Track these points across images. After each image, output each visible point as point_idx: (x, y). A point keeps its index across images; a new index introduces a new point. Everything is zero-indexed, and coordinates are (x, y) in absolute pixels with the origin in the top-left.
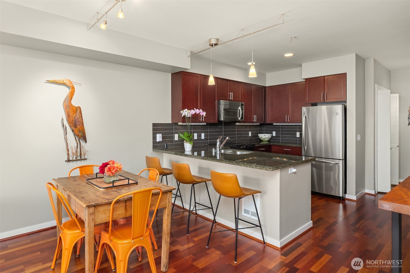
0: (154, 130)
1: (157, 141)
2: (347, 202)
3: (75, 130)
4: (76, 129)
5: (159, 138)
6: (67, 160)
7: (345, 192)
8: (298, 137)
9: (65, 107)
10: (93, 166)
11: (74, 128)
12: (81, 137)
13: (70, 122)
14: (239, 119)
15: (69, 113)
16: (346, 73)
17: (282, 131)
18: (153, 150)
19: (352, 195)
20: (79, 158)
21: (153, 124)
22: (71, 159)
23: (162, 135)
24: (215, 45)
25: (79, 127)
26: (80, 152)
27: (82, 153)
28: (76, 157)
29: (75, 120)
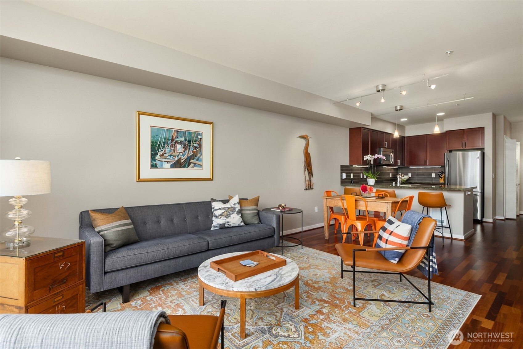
0: (341, 170)
1: (343, 178)
2: (484, 224)
3: (309, 169)
5: (344, 176)
6: (305, 188)
7: (483, 216)
8: (434, 178)
10: (331, 191)
12: (311, 174)
14: (391, 162)
16: (484, 127)
17: (417, 173)
18: (341, 185)
19: (489, 218)
20: (310, 188)
21: (341, 166)
22: (307, 188)
23: (346, 174)
24: (400, 110)
25: (310, 167)
26: (310, 184)
27: (311, 184)
28: (309, 187)
29: (309, 162)
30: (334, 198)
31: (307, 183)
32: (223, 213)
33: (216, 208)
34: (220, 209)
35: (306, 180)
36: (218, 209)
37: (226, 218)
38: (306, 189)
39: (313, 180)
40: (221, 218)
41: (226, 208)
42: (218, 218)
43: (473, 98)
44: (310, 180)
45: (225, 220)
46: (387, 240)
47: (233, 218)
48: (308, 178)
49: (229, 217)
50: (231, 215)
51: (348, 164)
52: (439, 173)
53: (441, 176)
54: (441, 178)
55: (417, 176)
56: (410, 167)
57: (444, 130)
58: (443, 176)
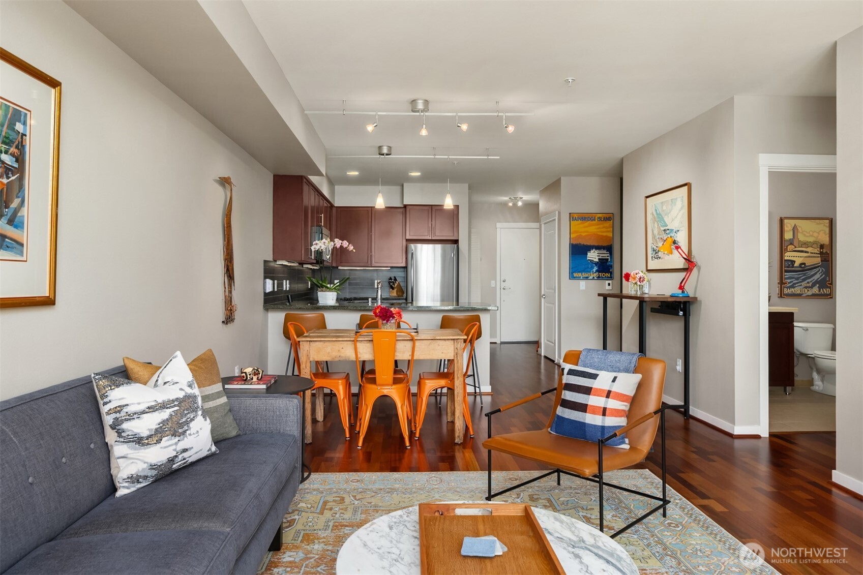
0: (265, 271)
3: (230, 267)
9: (227, 225)
11: (229, 264)
12: (232, 280)
13: (228, 252)
15: (229, 237)
16: (458, 206)
18: (264, 307)
20: (230, 318)
23: (271, 281)
24: (387, 155)
25: (232, 262)
26: (232, 307)
29: (231, 249)
30: (334, 339)
31: (227, 304)
32: (164, 422)
33: (131, 409)
34: (152, 409)
35: (225, 296)
36: (143, 412)
37: (177, 439)
38: (225, 322)
40: (159, 441)
41: (173, 401)
42: (148, 444)
43: (498, 157)
44: (230, 298)
45: (174, 447)
46: (605, 409)
47: (198, 432)
49: (185, 432)
50: (192, 425)
51: (270, 256)
52: (389, 279)
53: (393, 286)
54: (393, 288)
55: (349, 285)
56: (339, 268)
57: (405, 203)
58: (396, 285)
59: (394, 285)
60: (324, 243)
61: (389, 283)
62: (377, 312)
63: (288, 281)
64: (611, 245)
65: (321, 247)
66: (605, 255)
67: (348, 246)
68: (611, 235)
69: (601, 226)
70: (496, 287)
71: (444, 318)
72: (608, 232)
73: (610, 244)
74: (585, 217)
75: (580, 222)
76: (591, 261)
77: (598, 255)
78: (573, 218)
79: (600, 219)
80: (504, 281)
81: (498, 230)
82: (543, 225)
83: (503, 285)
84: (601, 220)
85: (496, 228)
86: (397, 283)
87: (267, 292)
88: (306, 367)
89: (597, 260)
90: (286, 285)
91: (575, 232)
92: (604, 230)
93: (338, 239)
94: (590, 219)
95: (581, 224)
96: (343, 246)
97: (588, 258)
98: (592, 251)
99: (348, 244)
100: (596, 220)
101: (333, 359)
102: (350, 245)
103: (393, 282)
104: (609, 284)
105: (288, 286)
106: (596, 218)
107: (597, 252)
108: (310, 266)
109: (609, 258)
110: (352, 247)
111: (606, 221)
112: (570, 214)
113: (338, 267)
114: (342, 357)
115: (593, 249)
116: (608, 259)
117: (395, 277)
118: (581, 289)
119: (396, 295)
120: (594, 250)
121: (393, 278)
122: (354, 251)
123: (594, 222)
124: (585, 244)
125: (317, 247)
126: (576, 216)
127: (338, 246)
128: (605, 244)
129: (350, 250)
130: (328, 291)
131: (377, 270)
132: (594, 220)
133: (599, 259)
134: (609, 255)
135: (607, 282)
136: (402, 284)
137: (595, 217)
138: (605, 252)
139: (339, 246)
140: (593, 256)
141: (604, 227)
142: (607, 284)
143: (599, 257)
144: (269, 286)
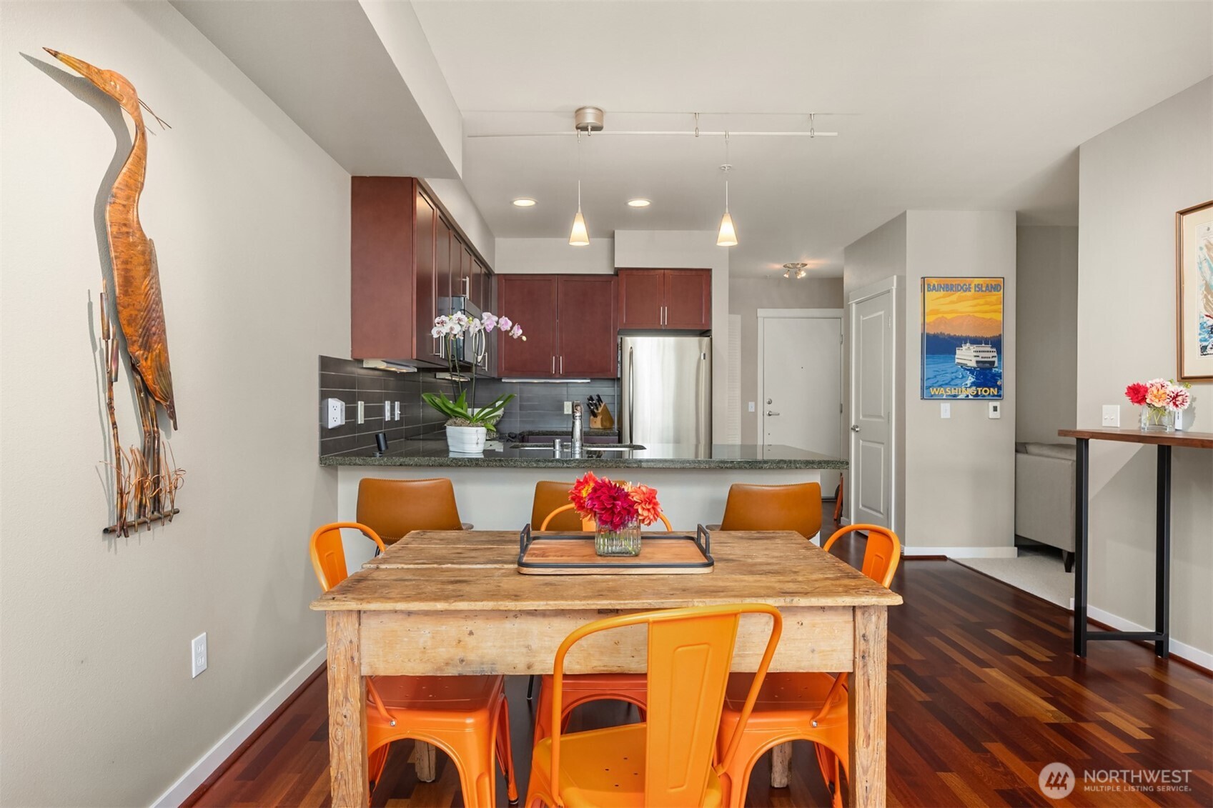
0: (324, 381)
1: (330, 427)
3: (144, 363)
4: (146, 359)
6: (113, 522)
9: (115, 229)
10: (338, 528)
11: (142, 352)
12: (161, 401)
13: (131, 315)
14: (480, 358)
15: (129, 267)
16: (709, 271)
17: (523, 399)
18: (322, 462)
20: (149, 513)
21: (321, 358)
22: (131, 517)
23: (344, 403)
24: (594, 129)
25: (157, 347)
26: (157, 482)
27: (164, 484)
28: (141, 506)
29: (148, 309)
30: (439, 605)
31: (132, 477)
35: (118, 450)
38: (122, 528)
39: (175, 446)
43: (835, 134)
44: (151, 452)
48: (132, 437)
51: (343, 351)
52: (589, 400)
53: (595, 411)
54: (595, 415)
55: (520, 410)
56: (503, 380)
57: (617, 265)
58: (600, 409)
59: (597, 409)
60: (459, 320)
61: (589, 405)
62: (584, 494)
63: (397, 404)
64: (1000, 335)
65: (452, 329)
66: (988, 353)
67: (512, 328)
68: (999, 317)
69: (981, 301)
70: (755, 414)
71: (735, 496)
72: (995, 311)
73: (996, 334)
74: (952, 285)
75: (942, 293)
76: (962, 366)
77: (975, 354)
78: (929, 285)
79: (979, 287)
80: (769, 403)
81: (760, 321)
82: (854, 306)
83: (768, 408)
84: (980, 290)
85: (757, 318)
86: (602, 405)
87: (331, 426)
88: (346, 698)
89: (973, 364)
90: (391, 411)
91: (935, 312)
92: (987, 308)
93: (489, 314)
94: (962, 288)
95: (944, 297)
96: (499, 329)
97: (957, 361)
98: (964, 347)
99: (510, 323)
100: (973, 290)
101: (439, 669)
102: (516, 326)
103: (596, 404)
104: (995, 409)
105: (397, 412)
106: (973, 286)
107: (974, 348)
108: (447, 376)
109: (996, 359)
110: (521, 332)
111: (991, 291)
112: (923, 278)
113: (501, 379)
114: (469, 663)
115: (965, 343)
116: (994, 362)
117: (598, 396)
118: (942, 417)
119: (600, 427)
120: (968, 344)
121: (595, 398)
122: (524, 338)
123: (968, 293)
124: (952, 334)
125: (445, 330)
126: (934, 282)
127: (490, 328)
128: (988, 335)
129: (515, 337)
130: (468, 425)
131: (567, 383)
132: (969, 289)
133: (977, 362)
134: (995, 354)
135: (992, 404)
136: (610, 408)
137: (970, 285)
138: (989, 349)
139: (492, 327)
140: (967, 355)
141: (987, 303)
142: (991, 409)
143: (979, 359)
144: (336, 413)
